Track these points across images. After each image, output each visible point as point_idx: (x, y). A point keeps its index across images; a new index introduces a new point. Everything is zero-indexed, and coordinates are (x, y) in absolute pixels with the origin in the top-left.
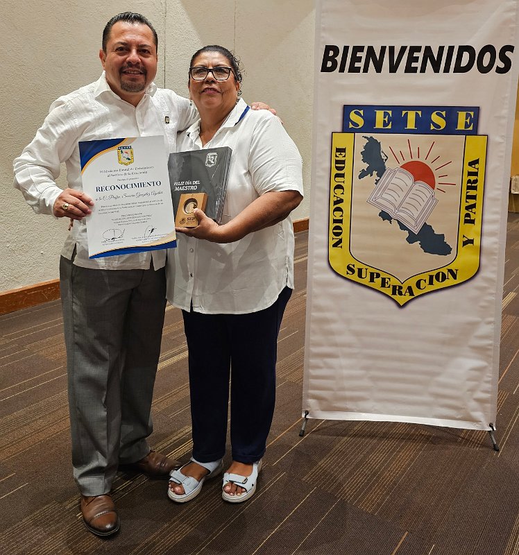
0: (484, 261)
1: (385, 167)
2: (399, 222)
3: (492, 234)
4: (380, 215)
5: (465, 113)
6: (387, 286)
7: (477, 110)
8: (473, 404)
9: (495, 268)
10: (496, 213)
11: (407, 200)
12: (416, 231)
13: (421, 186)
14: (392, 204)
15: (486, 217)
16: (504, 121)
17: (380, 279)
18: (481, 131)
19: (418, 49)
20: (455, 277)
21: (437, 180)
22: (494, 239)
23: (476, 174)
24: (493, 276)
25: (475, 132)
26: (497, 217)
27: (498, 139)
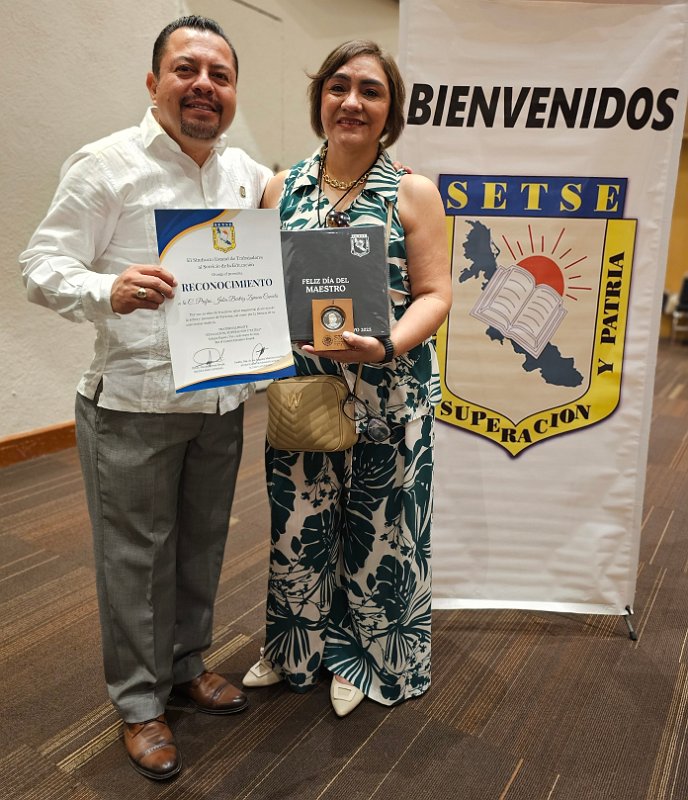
0: (626, 393)
1: (495, 265)
2: (513, 343)
3: (638, 357)
4: (487, 333)
5: (608, 187)
6: (495, 429)
7: (623, 183)
8: (605, 582)
9: (640, 403)
10: (645, 328)
11: (526, 311)
12: (536, 354)
13: (545, 292)
14: (505, 317)
15: (631, 333)
16: (660, 199)
17: (485, 421)
18: (628, 213)
19: (545, 92)
20: (586, 415)
21: (567, 283)
22: (640, 364)
23: (619, 274)
24: (637, 413)
25: (619, 215)
26: (645, 333)
27: (651, 224)
